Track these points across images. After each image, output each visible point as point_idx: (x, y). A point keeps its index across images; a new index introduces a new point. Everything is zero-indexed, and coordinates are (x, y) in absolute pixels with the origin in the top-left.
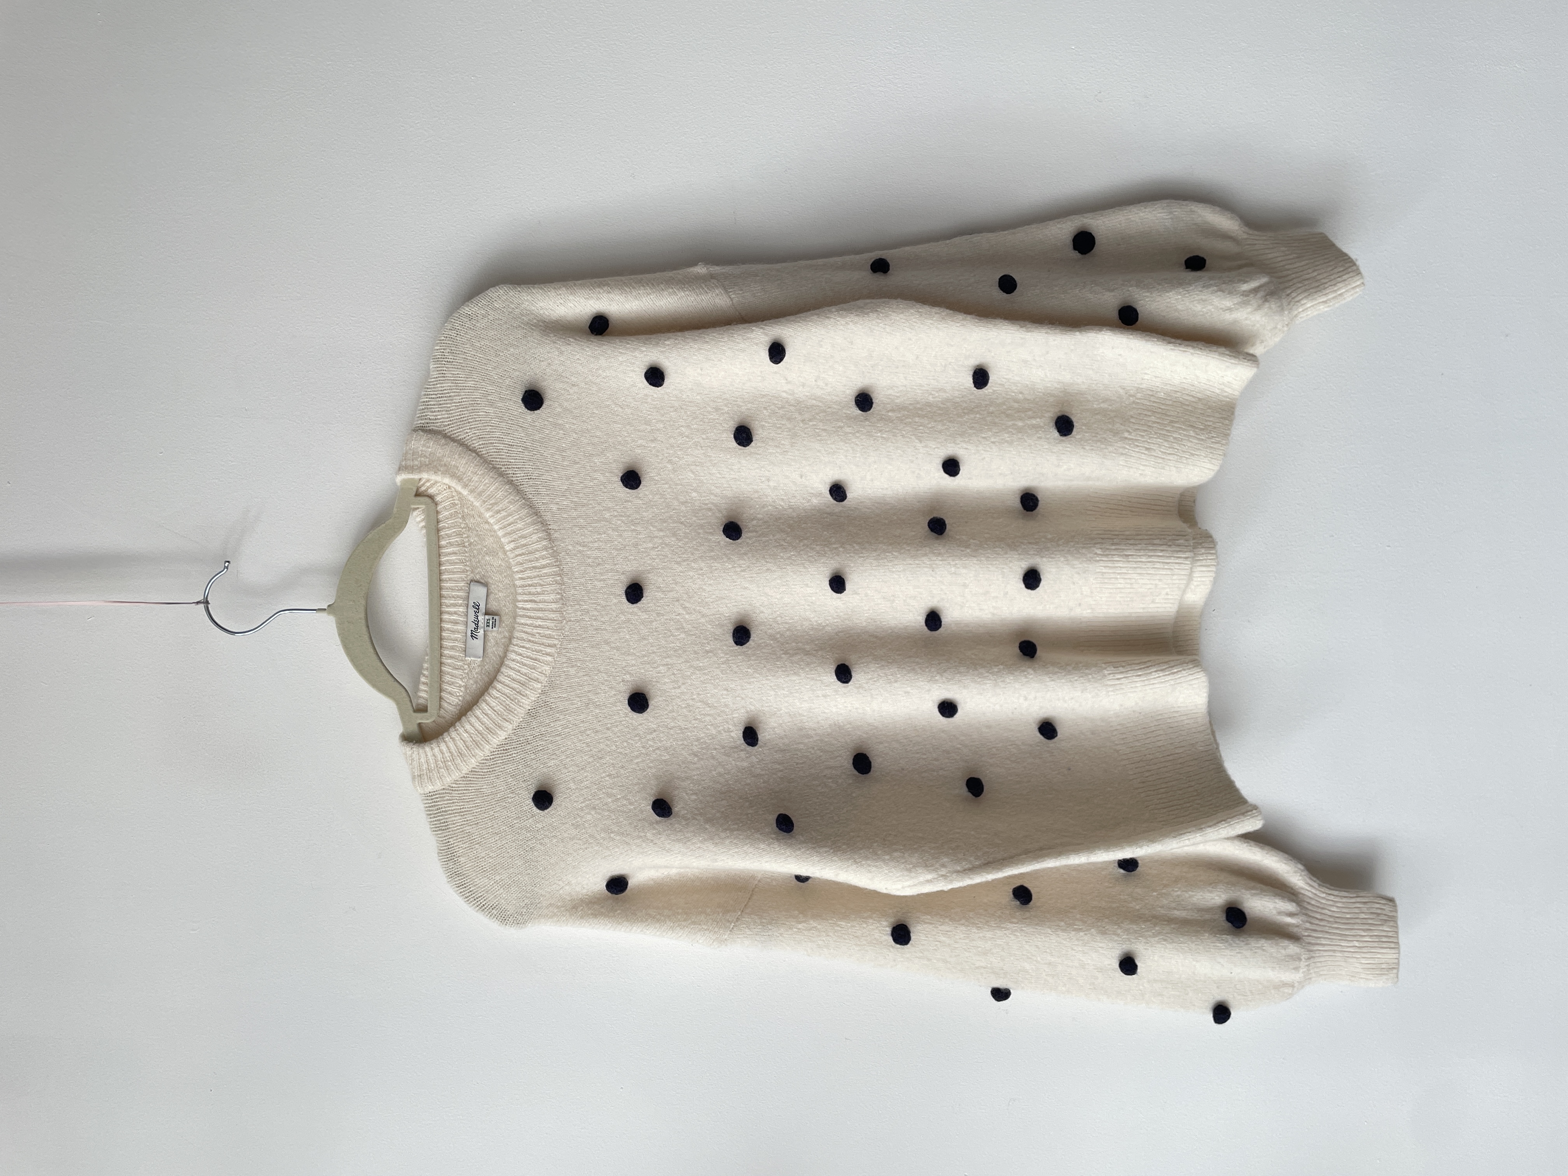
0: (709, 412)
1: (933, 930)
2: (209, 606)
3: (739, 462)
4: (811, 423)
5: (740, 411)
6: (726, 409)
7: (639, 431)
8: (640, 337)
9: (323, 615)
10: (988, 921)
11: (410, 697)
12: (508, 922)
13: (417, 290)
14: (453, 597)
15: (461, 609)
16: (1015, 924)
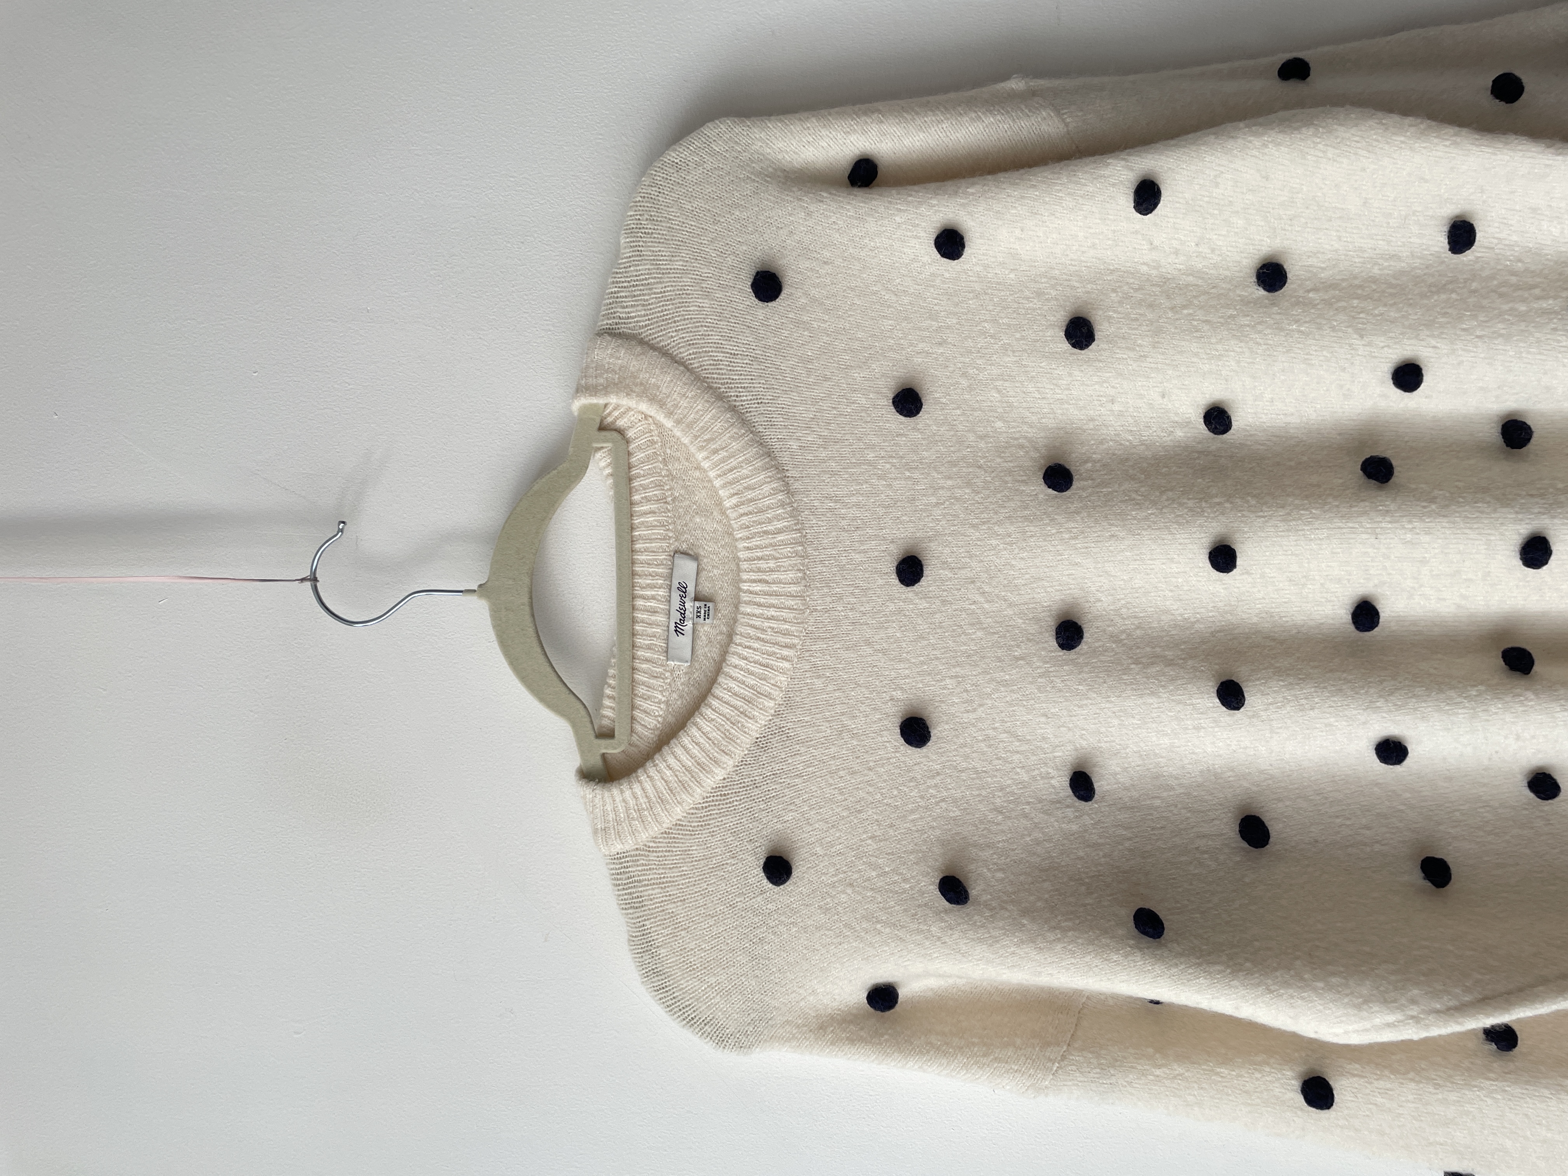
0: (1027, 298)
1: (1366, 1088)
2: (318, 584)
3: (1070, 375)
4: (1185, 312)
5: (1075, 296)
6: (1054, 293)
7: (920, 329)
8: (928, 185)
9: (473, 599)
10: (1450, 1076)
11: (590, 716)
12: (728, 1044)
13: (600, 137)
14: (650, 575)
15: (662, 592)
16: (1494, 1081)
